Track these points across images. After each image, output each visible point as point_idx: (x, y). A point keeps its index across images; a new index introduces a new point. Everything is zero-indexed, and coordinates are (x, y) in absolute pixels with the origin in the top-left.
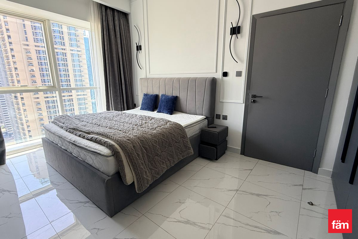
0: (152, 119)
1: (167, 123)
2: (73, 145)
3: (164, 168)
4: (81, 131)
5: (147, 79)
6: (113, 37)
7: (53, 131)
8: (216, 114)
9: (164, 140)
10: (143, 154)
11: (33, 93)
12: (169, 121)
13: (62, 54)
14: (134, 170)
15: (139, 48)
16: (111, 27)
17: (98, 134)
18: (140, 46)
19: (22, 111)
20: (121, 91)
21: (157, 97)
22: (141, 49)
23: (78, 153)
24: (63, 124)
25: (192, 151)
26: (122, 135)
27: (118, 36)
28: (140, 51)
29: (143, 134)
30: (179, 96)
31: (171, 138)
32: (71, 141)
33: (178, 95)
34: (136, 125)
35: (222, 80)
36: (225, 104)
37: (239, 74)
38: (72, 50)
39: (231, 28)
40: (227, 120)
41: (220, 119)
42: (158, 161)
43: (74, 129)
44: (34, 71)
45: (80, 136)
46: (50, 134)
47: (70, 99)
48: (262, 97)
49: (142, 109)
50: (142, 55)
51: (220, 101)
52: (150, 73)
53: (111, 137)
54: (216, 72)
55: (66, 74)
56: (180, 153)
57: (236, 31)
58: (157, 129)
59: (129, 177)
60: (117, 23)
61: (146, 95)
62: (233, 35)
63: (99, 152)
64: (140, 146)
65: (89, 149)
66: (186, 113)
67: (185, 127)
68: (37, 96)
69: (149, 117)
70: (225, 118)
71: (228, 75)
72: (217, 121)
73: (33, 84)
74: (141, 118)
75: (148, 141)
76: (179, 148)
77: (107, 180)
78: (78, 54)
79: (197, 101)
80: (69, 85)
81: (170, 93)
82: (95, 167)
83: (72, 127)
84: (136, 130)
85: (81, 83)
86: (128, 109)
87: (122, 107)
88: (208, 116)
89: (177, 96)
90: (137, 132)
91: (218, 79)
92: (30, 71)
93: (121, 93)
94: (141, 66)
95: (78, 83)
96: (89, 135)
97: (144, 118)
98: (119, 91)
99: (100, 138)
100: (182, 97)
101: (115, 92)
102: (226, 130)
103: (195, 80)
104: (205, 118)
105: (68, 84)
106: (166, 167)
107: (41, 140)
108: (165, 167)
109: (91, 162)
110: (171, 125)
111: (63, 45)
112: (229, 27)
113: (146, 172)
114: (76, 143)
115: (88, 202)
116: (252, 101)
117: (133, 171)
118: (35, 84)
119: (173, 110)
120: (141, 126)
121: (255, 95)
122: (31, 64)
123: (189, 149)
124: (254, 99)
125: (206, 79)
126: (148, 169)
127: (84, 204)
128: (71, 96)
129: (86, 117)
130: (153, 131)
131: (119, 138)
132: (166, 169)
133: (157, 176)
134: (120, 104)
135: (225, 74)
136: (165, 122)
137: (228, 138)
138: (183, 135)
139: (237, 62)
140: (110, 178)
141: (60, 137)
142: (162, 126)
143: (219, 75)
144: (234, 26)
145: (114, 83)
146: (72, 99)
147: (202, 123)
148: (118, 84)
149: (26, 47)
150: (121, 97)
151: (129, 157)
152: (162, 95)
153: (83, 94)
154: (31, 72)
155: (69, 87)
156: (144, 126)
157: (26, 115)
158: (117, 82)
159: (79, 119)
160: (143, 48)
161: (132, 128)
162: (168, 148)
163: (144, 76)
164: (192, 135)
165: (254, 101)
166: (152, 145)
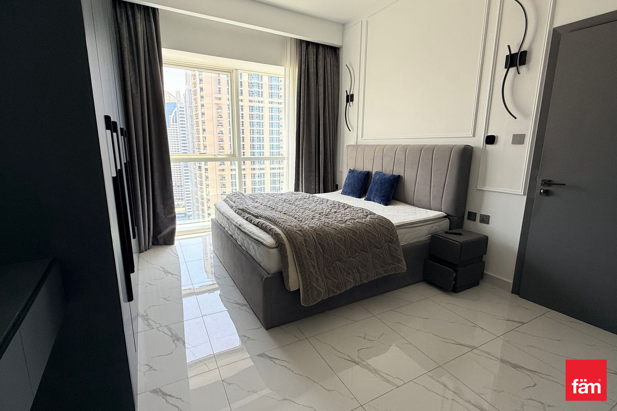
0: (348, 207)
1: (367, 216)
2: (239, 230)
3: (348, 281)
4: (249, 213)
5: (356, 147)
6: (313, 85)
7: (222, 211)
8: (469, 212)
9: (355, 240)
10: (316, 253)
11: (219, 163)
12: (371, 213)
13: (258, 108)
14: (301, 273)
15: (350, 98)
16: (312, 70)
17: (266, 218)
18: (352, 96)
19: (204, 187)
20: (317, 164)
21: (368, 174)
22: (352, 100)
23: (242, 241)
24: (233, 203)
25: (403, 266)
26: (294, 223)
27: (321, 82)
28: (351, 102)
29: (323, 226)
30: (403, 176)
31: (368, 240)
32: (237, 225)
33: (402, 174)
34: (320, 214)
35: (484, 150)
36: (486, 193)
37: (518, 139)
38: (272, 103)
39: (507, 56)
40: (488, 223)
41: (475, 221)
42: (340, 269)
43: (243, 210)
44: (222, 133)
45: (247, 219)
46: (219, 214)
47: (261, 174)
48: (565, 185)
49: (344, 193)
50: (353, 108)
51: (478, 188)
52: (362, 137)
53: (280, 223)
54: (474, 136)
55: (260, 137)
56: (381, 265)
57: (517, 60)
58: (348, 223)
59: (294, 281)
60: (321, 63)
61: (351, 172)
62: (510, 69)
63: (262, 240)
64: (315, 241)
65: (252, 236)
66: (413, 205)
67: (398, 226)
68: (222, 167)
69: (344, 205)
70: (485, 219)
71: (497, 140)
72: (469, 224)
73: (220, 151)
74: (332, 206)
75: (329, 237)
76: (380, 257)
77: (266, 278)
78: (278, 108)
79: (433, 186)
80: (262, 154)
81: (389, 169)
82: (257, 261)
83: (241, 207)
84: (317, 220)
85: (278, 151)
86: (325, 192)
87: (317, 188)
88: (451, 213)
89: (399, 176)
90: (316, 222)
91: (477, 148)
92: (219, 133)
93: (317, 168)
94: (351, 127)
95: (274, 151)
96: (257, 219)
97: (337, 205)
98: (314, 163)
99: (267, 223)
100: (409, 177)
101: (309, 166)
102: (483, 243)
103: (432, 149)
104: (445, 217)
105: (260, 152)
106: (352, 281)
107: (210, 223)
108: (350, 280)
109: (253, 254)
110: (373, 220)
111: (260, 96)
112: (504, 53)
113: (317, 279)
114: (240, 228)
115: (245, 305)
116: (542, 191)
117: (299, 274)
118: (223, 150)
119: (391, 198)
120: (327, 215)
121: (550, 181)
122: (220, 124)
123: (399, 261)
124: (547, 188)
125: (451, 148)
126: (323, 276)
127: (240, 306)
128: (263, 169)
129: (262, 197)
130: (340, 225)
131: (288, 227)
132: (353, 285)
133: (335, 290)
134: (313, 183)
135: (491, 140)
136: (365, 214)
137: (485, 258)
138: (390, 237)
139: (515, 118)
140: (270, 276)
141: (228, 219)
142: (357, 220)
143: (478, 142)
144: (514, 50)
145: (309, 152)
146: (263, 174)
147: (436, 224)
148: (314, 154)
149: (218, 102)
150: (317, 174)
151: (296, 252)
152: (376, 173)
153: (278, 167)
154: (219, 135)
155: (262, 156)
156: (330, 216)
157: (207, 192)
158: (313, 150)
159: (253, 199)
160: (355, 98)
161: (311, 217)
162: (361, 254)
163: (353, 142)
164: (412, 242)
165: (547, 193)
166: (334, 243)
